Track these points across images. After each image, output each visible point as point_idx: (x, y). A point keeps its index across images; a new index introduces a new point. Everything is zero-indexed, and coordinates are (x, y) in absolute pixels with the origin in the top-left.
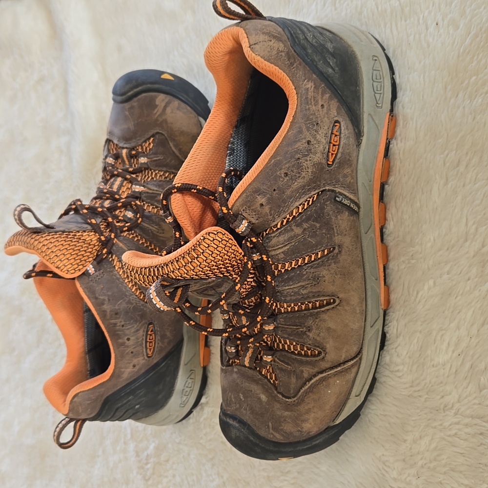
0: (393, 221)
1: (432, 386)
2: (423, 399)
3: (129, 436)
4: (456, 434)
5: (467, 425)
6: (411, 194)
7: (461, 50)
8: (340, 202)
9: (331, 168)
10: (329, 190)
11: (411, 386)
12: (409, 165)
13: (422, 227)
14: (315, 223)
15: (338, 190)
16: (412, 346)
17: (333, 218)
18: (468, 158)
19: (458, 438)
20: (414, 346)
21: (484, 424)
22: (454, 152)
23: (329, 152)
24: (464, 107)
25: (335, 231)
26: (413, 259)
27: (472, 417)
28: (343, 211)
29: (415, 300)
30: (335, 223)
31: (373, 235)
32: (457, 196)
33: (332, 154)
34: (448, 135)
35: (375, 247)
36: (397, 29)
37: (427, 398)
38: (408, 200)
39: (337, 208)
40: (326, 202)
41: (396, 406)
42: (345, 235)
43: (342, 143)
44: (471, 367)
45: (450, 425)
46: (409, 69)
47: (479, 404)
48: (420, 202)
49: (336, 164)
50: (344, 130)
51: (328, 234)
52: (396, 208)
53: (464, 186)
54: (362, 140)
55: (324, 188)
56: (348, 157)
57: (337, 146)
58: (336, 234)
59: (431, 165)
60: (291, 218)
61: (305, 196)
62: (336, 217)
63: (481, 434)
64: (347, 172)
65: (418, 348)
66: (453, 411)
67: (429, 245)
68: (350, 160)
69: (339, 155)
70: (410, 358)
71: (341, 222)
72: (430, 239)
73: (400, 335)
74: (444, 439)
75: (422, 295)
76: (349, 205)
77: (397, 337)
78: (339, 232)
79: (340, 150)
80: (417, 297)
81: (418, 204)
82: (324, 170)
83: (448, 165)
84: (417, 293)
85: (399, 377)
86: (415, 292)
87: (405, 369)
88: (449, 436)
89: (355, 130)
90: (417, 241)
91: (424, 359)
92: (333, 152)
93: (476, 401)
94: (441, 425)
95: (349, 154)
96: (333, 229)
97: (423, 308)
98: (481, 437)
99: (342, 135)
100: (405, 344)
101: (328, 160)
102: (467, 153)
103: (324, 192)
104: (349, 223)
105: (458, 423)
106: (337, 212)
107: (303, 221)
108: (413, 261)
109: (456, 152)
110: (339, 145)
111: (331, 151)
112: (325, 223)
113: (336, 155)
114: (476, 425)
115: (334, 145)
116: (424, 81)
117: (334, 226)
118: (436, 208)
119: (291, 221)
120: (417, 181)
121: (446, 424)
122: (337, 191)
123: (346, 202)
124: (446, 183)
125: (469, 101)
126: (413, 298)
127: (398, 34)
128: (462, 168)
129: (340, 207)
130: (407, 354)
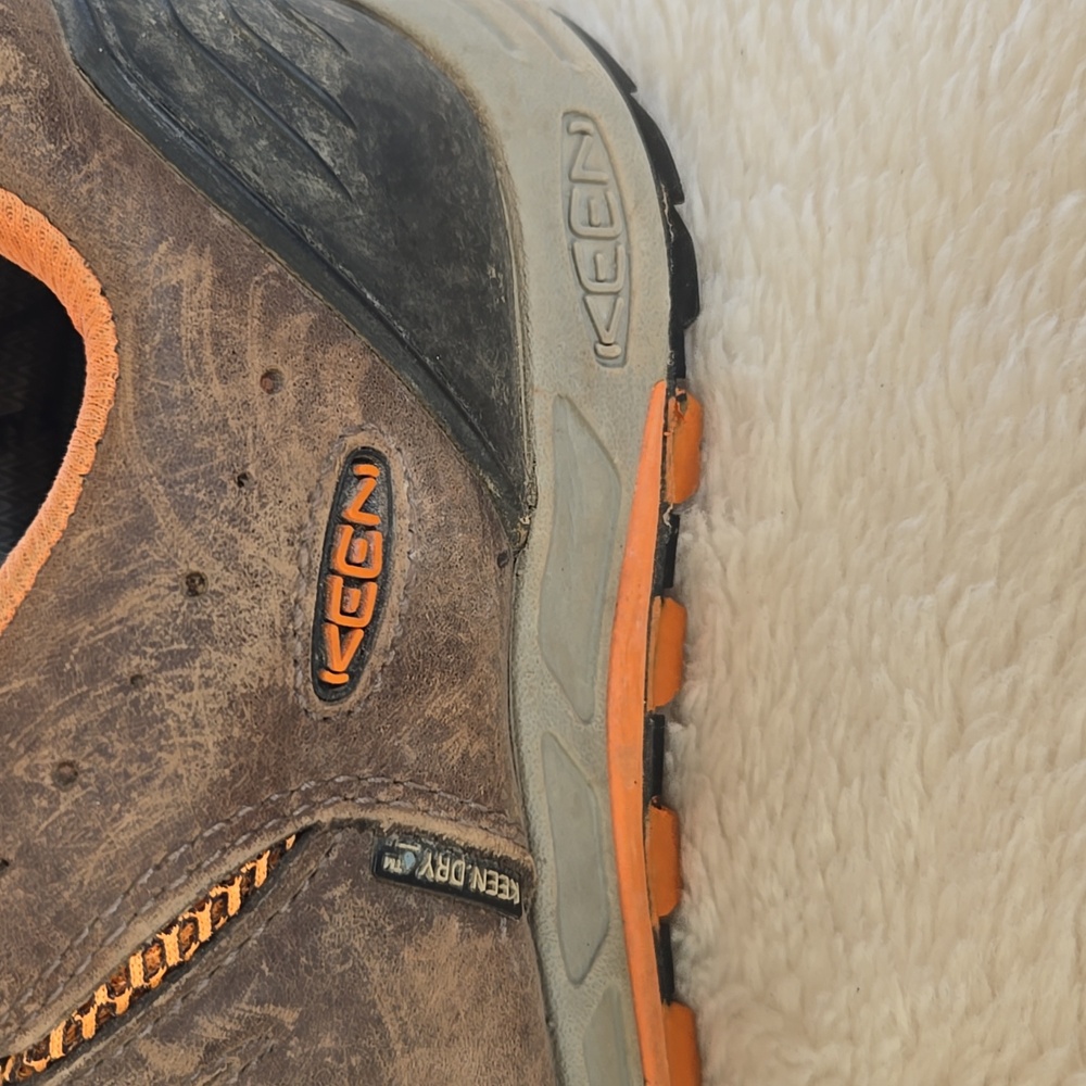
0: (714, 895)
6: (790, 776)
7: (996, 64)
8: (409, 879)
9: (346, 705)
10: (337, 825)
12: (773, 633)
13: (848, 948)
14: (271, 1010)
15: (387, 818)
17: (375, 966)
18: (1064, 617)
22: (991, 584)
23: (321, 619)
24: (1026, 355)
25: (393, 1029)
28: (429, 922)
30: (390, 992)
31: (617, 983)
32: (1018, 817)
33: (344, 631)
34: (951, 495)
35: (630, 1037)
38: (779, 808)
39: (394, 911)
40: (325, 887)
42: (453, 1038)
43: (401, 565)
46: (746, 169)
48: (834, 823)
49: (373, 681)
50: (412, 493)
51: (352, 1051)
52: (724, 834)
53: (1051, 759)
54: (528, 528)
55: (306, 821)
56: (442, 633)
57: (373, 588)
58: (399, 1046)
59: (876, 642)
60: (122, 1002)
61: (186, 883)
62: (393, 955)
64: (448, 711)
67: (890, 1047)
68: (459, 644)
69: (387, 632)
71: (421, 977)
72: (893, 1017)
76: (460, 883)
78: (412, 1033)
79: (394, 602)
81: (826, 832)
82: (304, 721)
83: (959, 647)
89: (479, 485)
90: (829, 1017)
92: (347, 621)
95: (452, 617)
96: (379, 1021)
99: (401, 525)
101: (320, 665)
102: (1057, 595)
103: (314, 839)
104: (473, 973)
106: (397, 932)
107: (196, 1008)
109: (999, 585)
110: (383, 580)
111: (334, 614)
112: (327, 997)
113: (370, 632)
115: (350, 582)
116: (820, 222)
117: (384, 1009)
118: (917, 862)
119: (124, 1019)
120: (814, 714)
122: (386, 826)
123: (446, 871)
124: (957, 743)
125: (1052, 323)
128: (1035, 668)
129: (411, 901)
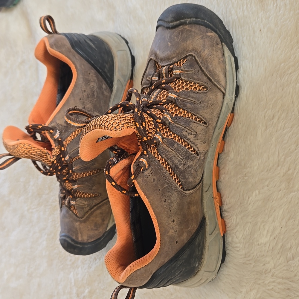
1: (258, 257)
2: (252, 266)
3: (73, 284)
4: (272, 288)
5: (279, 283)
11: (245, 257)
16: (245, 232)
19: (274, 291)
20: (247, 231)
21: (290, 283)
26: (246, 177)
27: (282, 278)
29: (247, 203)
36: (236, 33)
37: (254, 265)
41: (235, 269)
44: (282, 246)
45: (269, 283)
47: (287, 270)
63: (288, 289)
65: (249, 233)
66: (271, 274)
70: (244, 239)
73: (238, 224)
74: (265, 291)
75: (251, 200)
77: (236, 226)
80: (248, 200)
84: (249, 198)
85: (238, 251)
86: (247, 198)
87: (241, 246)
88: (268, 290)
91: (253, 240)
93: (285, 268)
94: (263, 282)
97: (252, 207)
98: (288, 291)
100: (241, 230)
105: (274, 282)
108: (246, 178)
114: (285, 283)
121: (267, 282)
126: (246, 201)
127: (237, 36)
130: (242, 236)
